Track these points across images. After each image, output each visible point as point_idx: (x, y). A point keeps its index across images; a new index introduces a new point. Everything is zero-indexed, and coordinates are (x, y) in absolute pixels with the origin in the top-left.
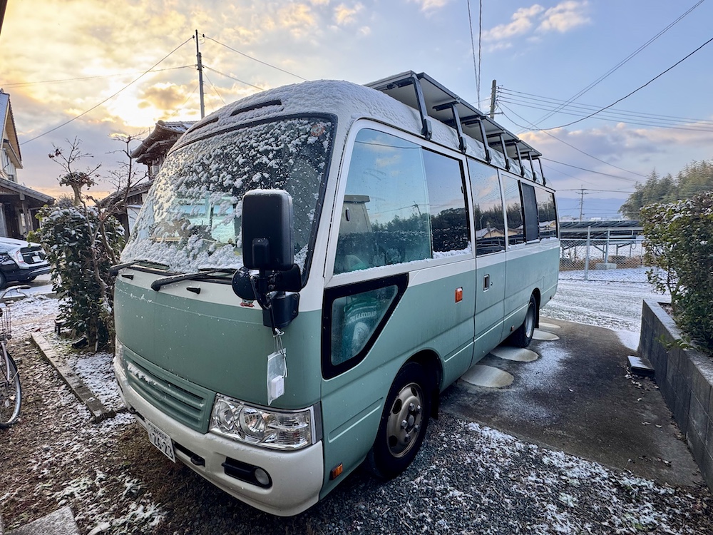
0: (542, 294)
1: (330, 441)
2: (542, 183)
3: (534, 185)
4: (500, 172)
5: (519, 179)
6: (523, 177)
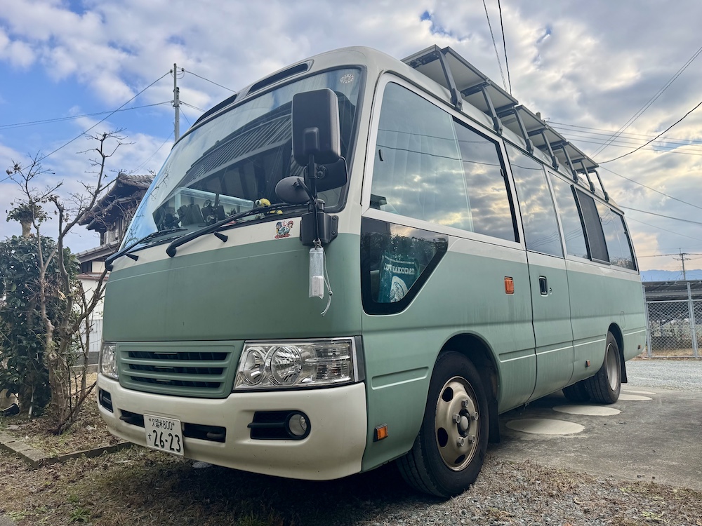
0: (624, 335)
1: (374, 389)
2: (603, 197)
3: (594, 197)
4: (547, 169)
5: (572, 183)
6: (576, 183)
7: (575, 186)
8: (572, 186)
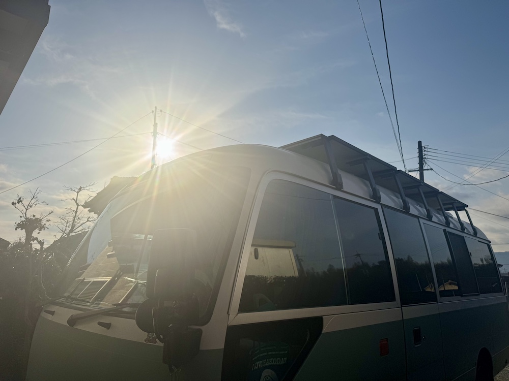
0: (492, 356)
2: (473, 233)
3: (464, 235)
4: (422, 221)
5: (444, 228)
6: (448, 226)
7: (448, 229)
8: (444, 231)
